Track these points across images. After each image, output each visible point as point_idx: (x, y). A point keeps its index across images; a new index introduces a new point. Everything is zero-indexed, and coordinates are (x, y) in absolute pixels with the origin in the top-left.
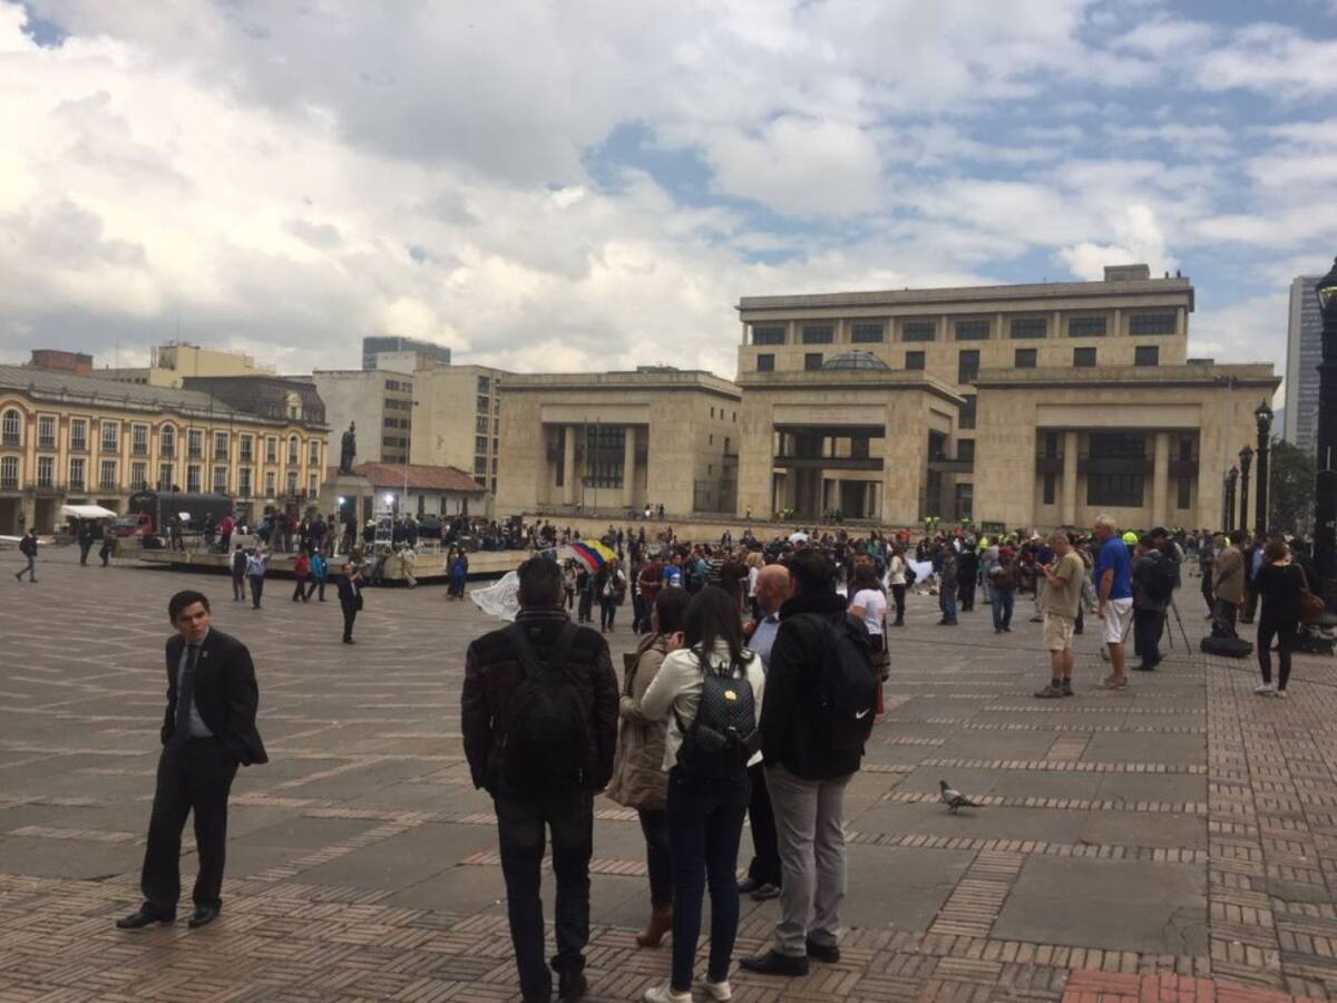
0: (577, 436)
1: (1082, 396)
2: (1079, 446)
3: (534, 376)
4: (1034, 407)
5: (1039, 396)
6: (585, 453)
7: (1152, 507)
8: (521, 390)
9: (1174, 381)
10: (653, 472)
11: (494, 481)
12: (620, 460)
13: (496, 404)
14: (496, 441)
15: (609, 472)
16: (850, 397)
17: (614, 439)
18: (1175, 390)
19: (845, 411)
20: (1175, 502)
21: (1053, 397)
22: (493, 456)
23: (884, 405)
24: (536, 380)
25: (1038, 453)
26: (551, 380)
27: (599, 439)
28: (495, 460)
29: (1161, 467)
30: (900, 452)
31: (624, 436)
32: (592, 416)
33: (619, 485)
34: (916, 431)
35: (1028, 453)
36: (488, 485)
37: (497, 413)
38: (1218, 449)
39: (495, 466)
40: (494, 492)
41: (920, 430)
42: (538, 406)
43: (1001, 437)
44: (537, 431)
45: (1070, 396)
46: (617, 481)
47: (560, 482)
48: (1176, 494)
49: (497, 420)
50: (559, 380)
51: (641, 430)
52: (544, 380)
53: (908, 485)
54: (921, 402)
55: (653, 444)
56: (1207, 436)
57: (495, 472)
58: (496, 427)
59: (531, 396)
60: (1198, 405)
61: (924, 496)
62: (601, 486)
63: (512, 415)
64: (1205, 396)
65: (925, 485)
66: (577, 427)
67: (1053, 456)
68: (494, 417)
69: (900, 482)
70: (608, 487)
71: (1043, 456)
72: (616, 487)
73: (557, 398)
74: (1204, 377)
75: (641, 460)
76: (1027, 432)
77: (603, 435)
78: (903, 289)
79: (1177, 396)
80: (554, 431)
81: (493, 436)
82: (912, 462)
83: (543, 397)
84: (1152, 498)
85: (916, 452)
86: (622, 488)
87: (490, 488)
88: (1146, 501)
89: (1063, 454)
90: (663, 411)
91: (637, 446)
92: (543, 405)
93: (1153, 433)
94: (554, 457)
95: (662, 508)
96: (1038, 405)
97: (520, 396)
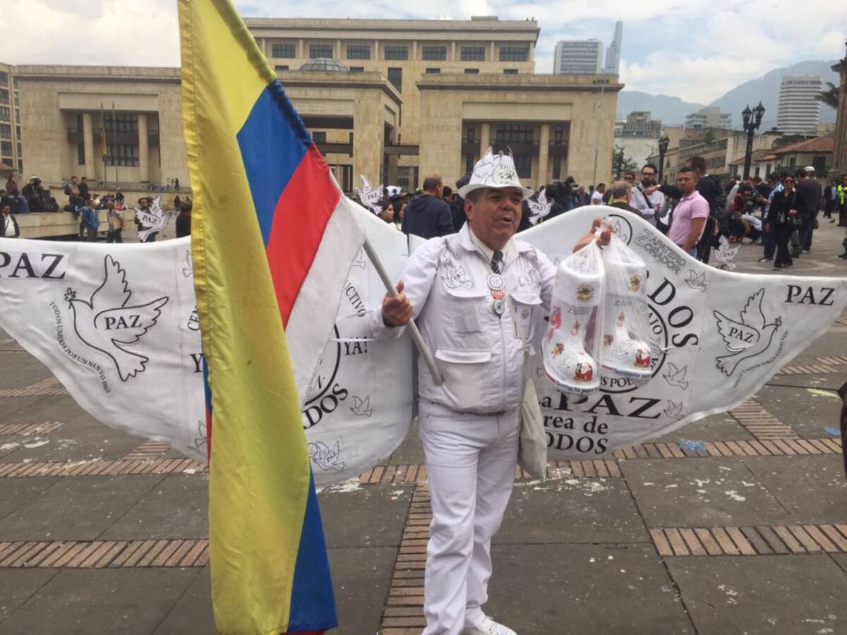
0: (94, 123)
1: (494, 97)
2: (491, 134)
3: (47, 67)
4: (461, 103)
5: (465, 96)
6: (103, 134)
7: (537, 177)
8: (38, 79)
9: (556, 86)
10: (165, 152)
11: (20, 162)
12: (135, 144)
13: (15, 96)
14: (18, 128)
15: (126, 152)
16: (325, 93)
17: (128, 125)
18: (555, 93)
19: (322, 105)
20: (551, 174)
21: (476, 96)
22: (17, 141)
23: (352, 100)
24: (51, 71)
25: (463, 140)
26: (65, 71)
27: (115, 125)
28: (19, 145)
29: (544, 150)
30: (365, 137)
31: (136, 122)
32: (107, 105)
33: (136, 163)
34: (377, 122)
35: (456, 138)
36: (16, 166)
37: (17, 105)
38: (582, 136)
39: (20, 150)
40: (21, 172)
41: (379, 121)
42: (55, 94)
43: (438, 127)
44: (57, 115)
45: (486, 96)
46: (133, 161)
47: (82, 161)
48: (552, 169)
49: (17, 110)
50: (73, 71)
51: (152, 117)
52: (58, 71)
53: (372, 163)
54: (379, 99)
55: (163, 129)
56: (575, 127)
57: (20, 155)
58: (18, 116)
59: (48, 85)
60: (571, 104)
61: (382, 172)
62: (119, 165)
63: (31, 101)
64: (574, 98)
65: (383, 164)
66: (95, 114)
67: (473, 142)
68: (15, 107)
69: (366, 162)
70: (126, 165)
71: (466, 142)
72: (133, 165)
73: (73, 87)
74: (575, 83)
75: (154, 142)
76: (456, 123)
77: (118, 121)
78: (346, 18)
79: (557, 97)
80: (73, 118)
81: (16, 124)
82: (374, 146)
83: (59, 87)
84: (537, 172)
85: (376, 138)
86: (138, 166)
87: (18, 168)
88: (532, 174)
89: (480, 140)
90: (170, 101)
91: (149, 131)
92: (59, 93)
93: (538, 125)
94: (74, 139)
95: (177, 182)
96: (464, 103)
97: (38, 85)
